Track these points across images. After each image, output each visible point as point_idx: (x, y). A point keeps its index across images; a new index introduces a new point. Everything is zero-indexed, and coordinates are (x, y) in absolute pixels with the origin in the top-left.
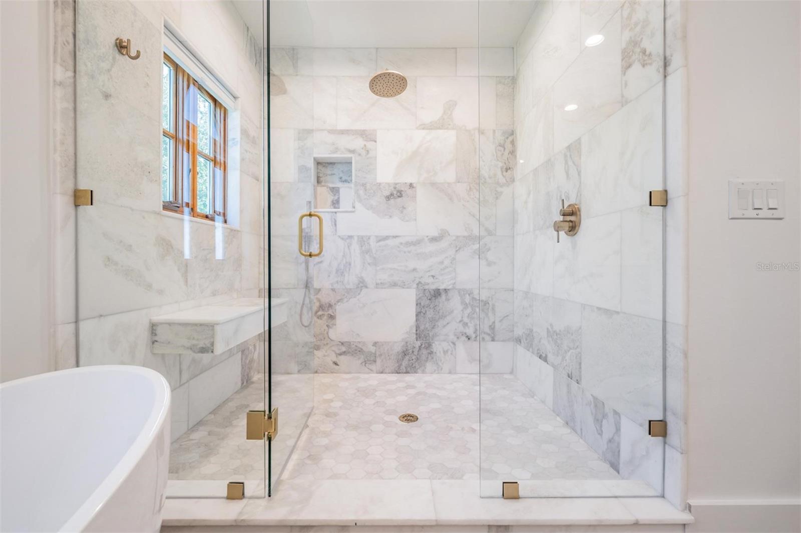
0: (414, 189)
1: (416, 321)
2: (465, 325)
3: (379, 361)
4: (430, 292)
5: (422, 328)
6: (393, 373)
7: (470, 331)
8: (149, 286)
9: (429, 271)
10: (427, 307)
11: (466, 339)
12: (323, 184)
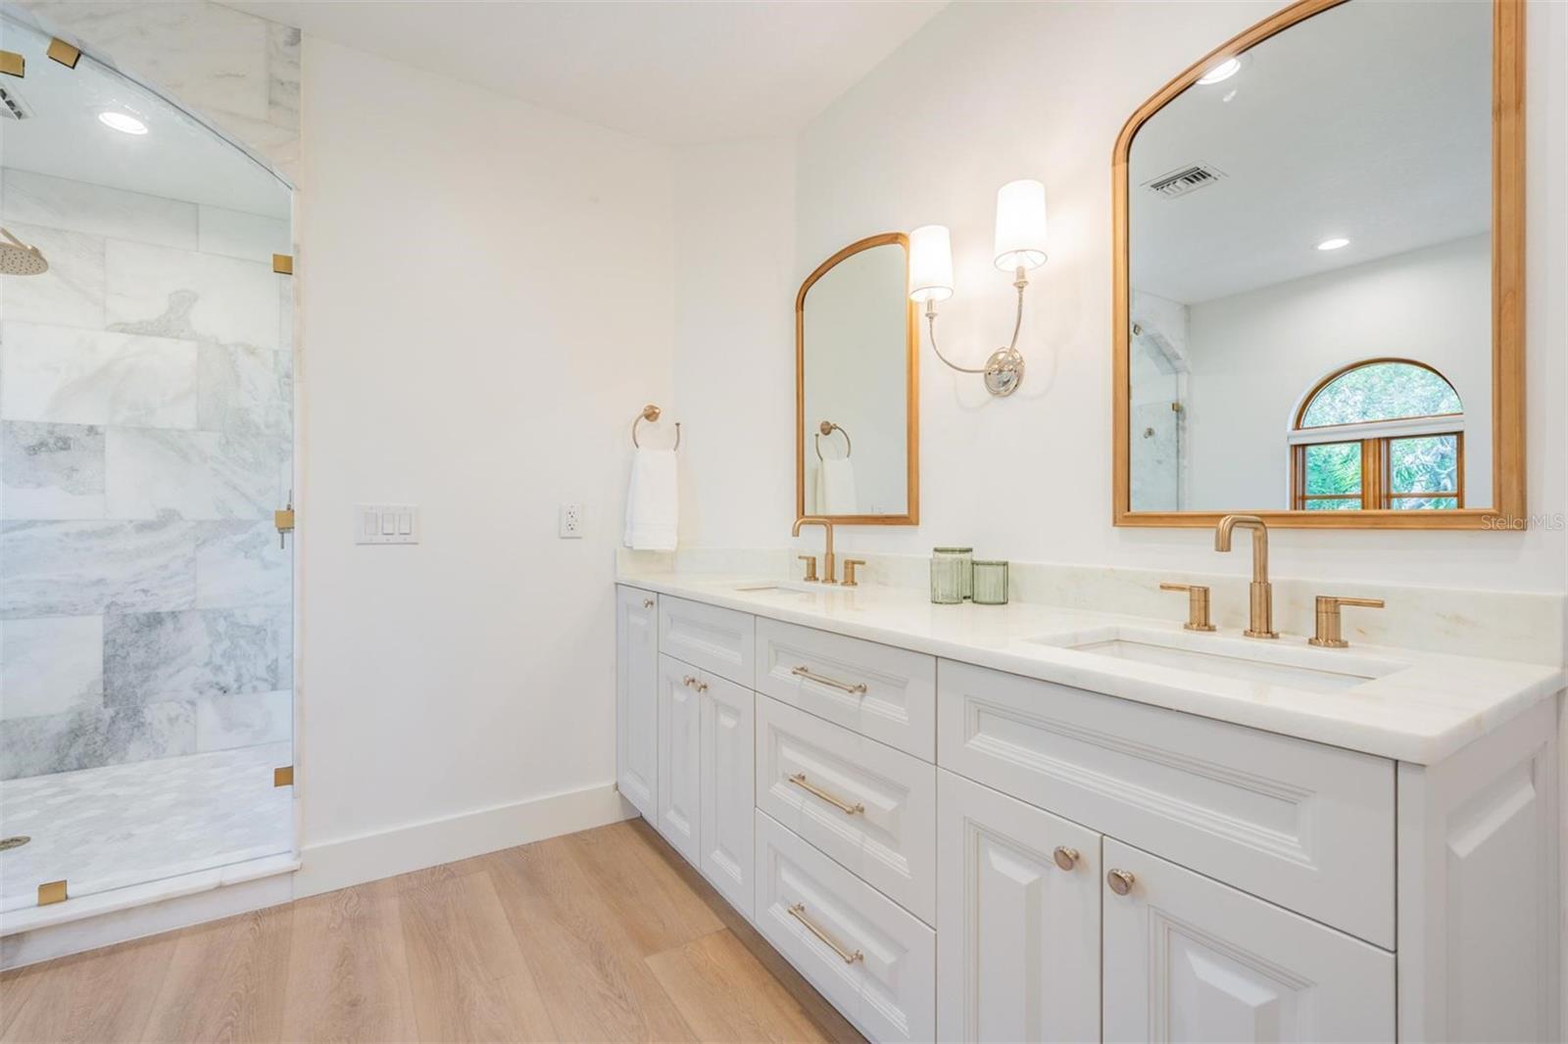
0: (98, 436)
1: (106, 671)
2: (219, 669)
4: (137, 619)
5: (118, 683)
6: (43, 773)
7: (228, 679)
9: (135, 582)
10: (130, 646)
11: (219, 693)
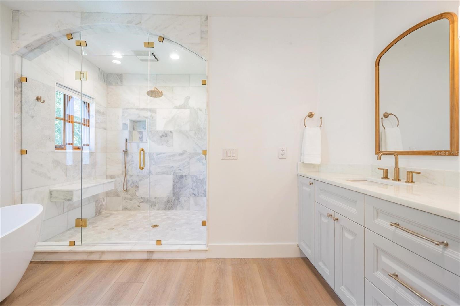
0: (172, 133)
1: (173, 188)
2: (194, 190)
3: (157, 205)
4: (179, 176)
5: (175, 191)
6: (163, 210)
7: (196, 193)
8: (50, 178)
10: (177, 182)
11: (194, 196)
12: (135, 130)
